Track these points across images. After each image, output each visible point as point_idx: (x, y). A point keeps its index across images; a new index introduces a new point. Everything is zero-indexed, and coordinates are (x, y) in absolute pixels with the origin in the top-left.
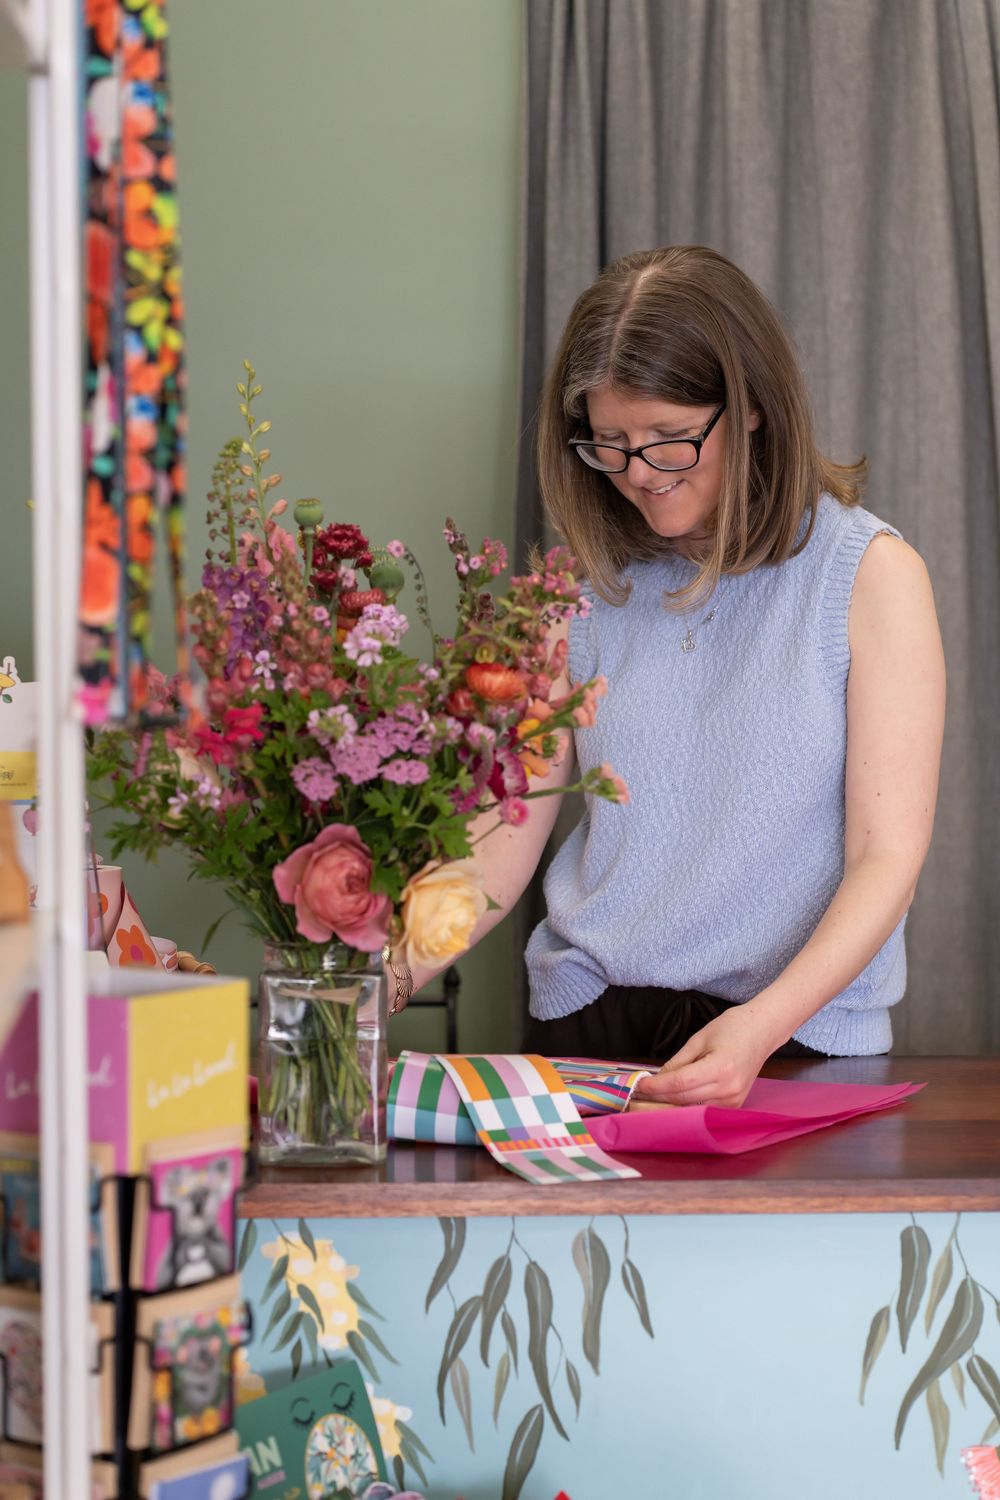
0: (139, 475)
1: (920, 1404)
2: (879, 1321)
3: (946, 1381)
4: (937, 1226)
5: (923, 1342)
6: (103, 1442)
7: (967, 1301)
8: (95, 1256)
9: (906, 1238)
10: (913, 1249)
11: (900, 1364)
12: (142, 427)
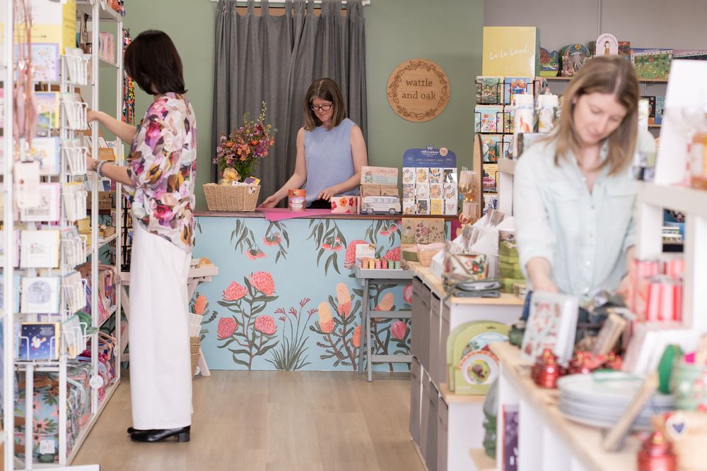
0: (130, 113)
1: (239, 245)
2: (233, 232)
3: (243, 241)
4: (241, 220)
5: (239, 235)
6: (123, 226)
7: (246, 230)
8: (122, 204)
9: (237, 221)
10: (238, 223)
11: (236, 239)
12: (130, 107)
